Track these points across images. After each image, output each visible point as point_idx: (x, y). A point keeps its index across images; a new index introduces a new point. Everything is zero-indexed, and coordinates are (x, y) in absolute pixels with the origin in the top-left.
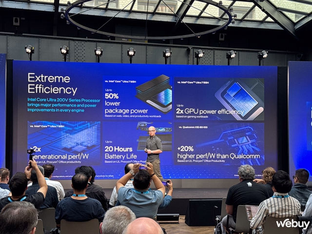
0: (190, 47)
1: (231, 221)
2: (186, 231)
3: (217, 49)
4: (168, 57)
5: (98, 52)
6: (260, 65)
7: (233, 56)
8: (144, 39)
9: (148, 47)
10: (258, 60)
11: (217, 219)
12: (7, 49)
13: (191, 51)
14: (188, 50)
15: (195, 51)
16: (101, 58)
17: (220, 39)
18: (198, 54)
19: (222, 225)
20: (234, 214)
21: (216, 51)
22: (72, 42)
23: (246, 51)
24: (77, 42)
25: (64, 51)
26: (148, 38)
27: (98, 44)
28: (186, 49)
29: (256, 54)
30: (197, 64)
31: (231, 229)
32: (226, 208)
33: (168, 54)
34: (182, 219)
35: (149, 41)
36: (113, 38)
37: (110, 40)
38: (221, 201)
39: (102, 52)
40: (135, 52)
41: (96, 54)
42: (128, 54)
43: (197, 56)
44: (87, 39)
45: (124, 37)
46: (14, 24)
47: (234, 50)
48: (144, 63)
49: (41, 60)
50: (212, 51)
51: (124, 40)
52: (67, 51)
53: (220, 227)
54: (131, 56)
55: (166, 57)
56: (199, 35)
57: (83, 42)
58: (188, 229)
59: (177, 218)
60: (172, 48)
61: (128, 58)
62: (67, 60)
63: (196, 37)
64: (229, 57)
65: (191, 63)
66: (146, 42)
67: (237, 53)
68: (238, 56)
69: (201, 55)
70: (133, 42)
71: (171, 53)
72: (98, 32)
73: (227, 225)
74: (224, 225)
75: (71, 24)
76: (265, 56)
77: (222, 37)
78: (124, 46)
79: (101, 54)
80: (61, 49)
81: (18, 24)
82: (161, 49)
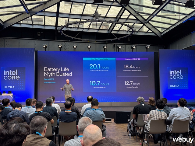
0: (115, 44)
1: (135, 121)
2: (115, 126)
3: (127, 45)
4: (105, 48)
5: (75, 47)
6: (146, 51)
7: (134, 47)
8: (95, 41)
9: (97, 44)
10: (145, 49)
11: (129, 120)
12: (35, 46)
13: (116, 45)
14: (114, 45)
15: (118, 45)
16: (76, 49)
17: (128, 40)
18: (119, 47)
19: (131, 123)
20: (136, 119)
21: (126, 46)
22: (63, 43)
23: (140, 45)
24: (65, 42)
25: (60, 47)
26: (96, 40)
27: (75, 43)
28: (113, 45)
29: (145, 47)
30: (118, 51)
31: (135, 125)
32: (133, 116)
33: (105, 47)
34: (113, 120)
35: (97, 41)
36: (81, 40)
37: (80, 41)
38: (130, 112)
39: (76, 47)
40: (91, 47)
41: (74, 48)
42: (88, 47)
43: (118, 48)
44: (70, 41)
45: (86, 40)
46: (38, 35)
47: (135, 45)
48: (95, 51)
49: (50, 51)
50: (125, 45)
51: (86, 41)
52: (61, 46)
53: (130, 124)
54: (89, 48)
55: (105, 49)
56: (119, 38)
57: (68, 43)
58: (115, 125)
59: (110, 120)
60: (107, 45)
61: (88, 49)
62: (61, 50)
63: (117, 40)
64: (132, 48)
65: (115, 51)
66: (96, 42)
67: (136, 46)
68: (136, 47)
69: (120, 47)
70: (90, 42)
71: (107, 47)
72: (75, 38)
73: (133, 123)
74: (132, 123)
75: (63, 35)
76: (149, 47)
77: (129, 39)
78: (86, 44)
79: (76, 48)
80: (58, 46)
81: (40, 35)
82: (103, 45)
